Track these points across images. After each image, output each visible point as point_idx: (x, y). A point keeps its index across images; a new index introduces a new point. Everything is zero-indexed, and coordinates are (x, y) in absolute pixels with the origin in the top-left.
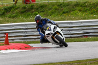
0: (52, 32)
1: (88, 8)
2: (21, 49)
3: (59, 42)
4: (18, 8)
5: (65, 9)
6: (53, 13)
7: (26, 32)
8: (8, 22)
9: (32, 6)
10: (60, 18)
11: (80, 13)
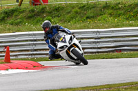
0: (67, 44)
1: (122, 12)
2: (27, 68)
3: (76, 58)
4: (23, 12)
5: (89, 13)
6: (72, 18)
7: (35, 45)
8: (9, 30)
9: (43, 9)
10: (82, 25)
11: (111, 19)
